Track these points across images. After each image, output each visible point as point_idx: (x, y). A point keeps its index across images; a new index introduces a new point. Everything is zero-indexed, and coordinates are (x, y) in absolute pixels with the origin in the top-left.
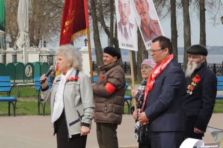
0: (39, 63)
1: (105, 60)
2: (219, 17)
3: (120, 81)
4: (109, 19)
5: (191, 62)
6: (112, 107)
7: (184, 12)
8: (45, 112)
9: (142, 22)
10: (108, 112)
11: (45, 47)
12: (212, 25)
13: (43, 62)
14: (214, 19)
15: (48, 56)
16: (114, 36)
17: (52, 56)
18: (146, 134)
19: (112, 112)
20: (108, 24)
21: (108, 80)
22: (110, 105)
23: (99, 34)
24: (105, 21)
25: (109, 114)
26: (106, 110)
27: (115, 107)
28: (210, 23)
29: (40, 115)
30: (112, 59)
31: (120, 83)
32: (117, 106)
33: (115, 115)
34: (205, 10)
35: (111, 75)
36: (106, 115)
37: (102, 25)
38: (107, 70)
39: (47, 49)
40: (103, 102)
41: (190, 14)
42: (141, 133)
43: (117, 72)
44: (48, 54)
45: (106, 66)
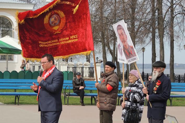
0: (67, 72)
1: (107, 70)
2: (182, 45)
3: (116, 84)
4: (113, 45)
5: (155, 71)
6: (110, 100)
7: (160, 41)
8: (69, 103)
9: (124, 47)
10: (107, 103)
11: (71, 62)
12: (178, 50)
13: (70, 71)
14: (180, 46)
15: (73, 68)
16: (116, 56)
17: (76, 68)
18: (130, 117)
19: (110, 103)
20: (112, 48)
21: (108, 82)
22: (108, 99)
23: (106, 54)
24: (110, 46)
25: (108, 105)
26: (106, 102)
27: (112, 100)
28: (177, 49)
29: (65, 105)
30: (111, 69)
31: (116, 85)
32: (113, 99)
33: (112, 105)
34: (174, 40)
35: (110, 80)
36: (106, 105)
37: (108, 49)
38: (107, 76)
39: (73, 63)
40: (104, 97)
41: (164, 42)
42: (126, 116)
43: (114, 78)
44: (73, 66)
45: (107, 73)
